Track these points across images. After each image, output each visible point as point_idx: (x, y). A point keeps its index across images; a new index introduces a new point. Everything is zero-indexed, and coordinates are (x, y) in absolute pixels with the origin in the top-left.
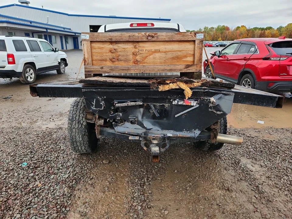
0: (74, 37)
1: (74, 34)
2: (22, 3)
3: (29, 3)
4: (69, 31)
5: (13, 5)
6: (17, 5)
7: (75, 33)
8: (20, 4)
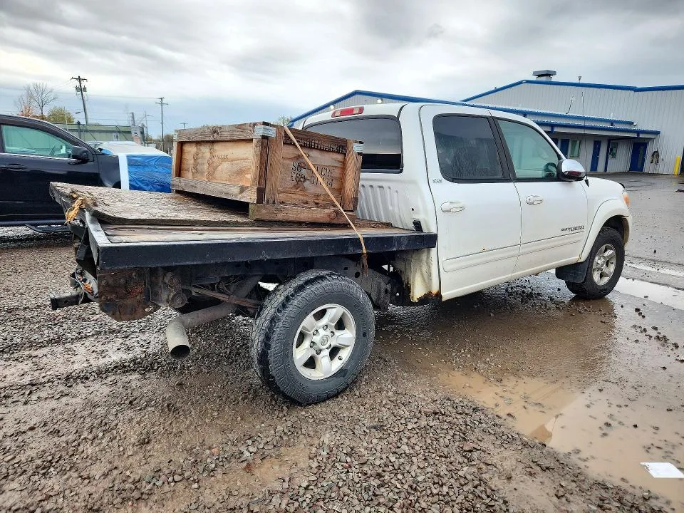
0: (636, 141)
1: (635, 135)
2: (539, 76)
3: (554, 73)
4: (627, 127)
5: (520, 83)
6: (528, 82)
7: (638, 132)
8: (534, 78)
